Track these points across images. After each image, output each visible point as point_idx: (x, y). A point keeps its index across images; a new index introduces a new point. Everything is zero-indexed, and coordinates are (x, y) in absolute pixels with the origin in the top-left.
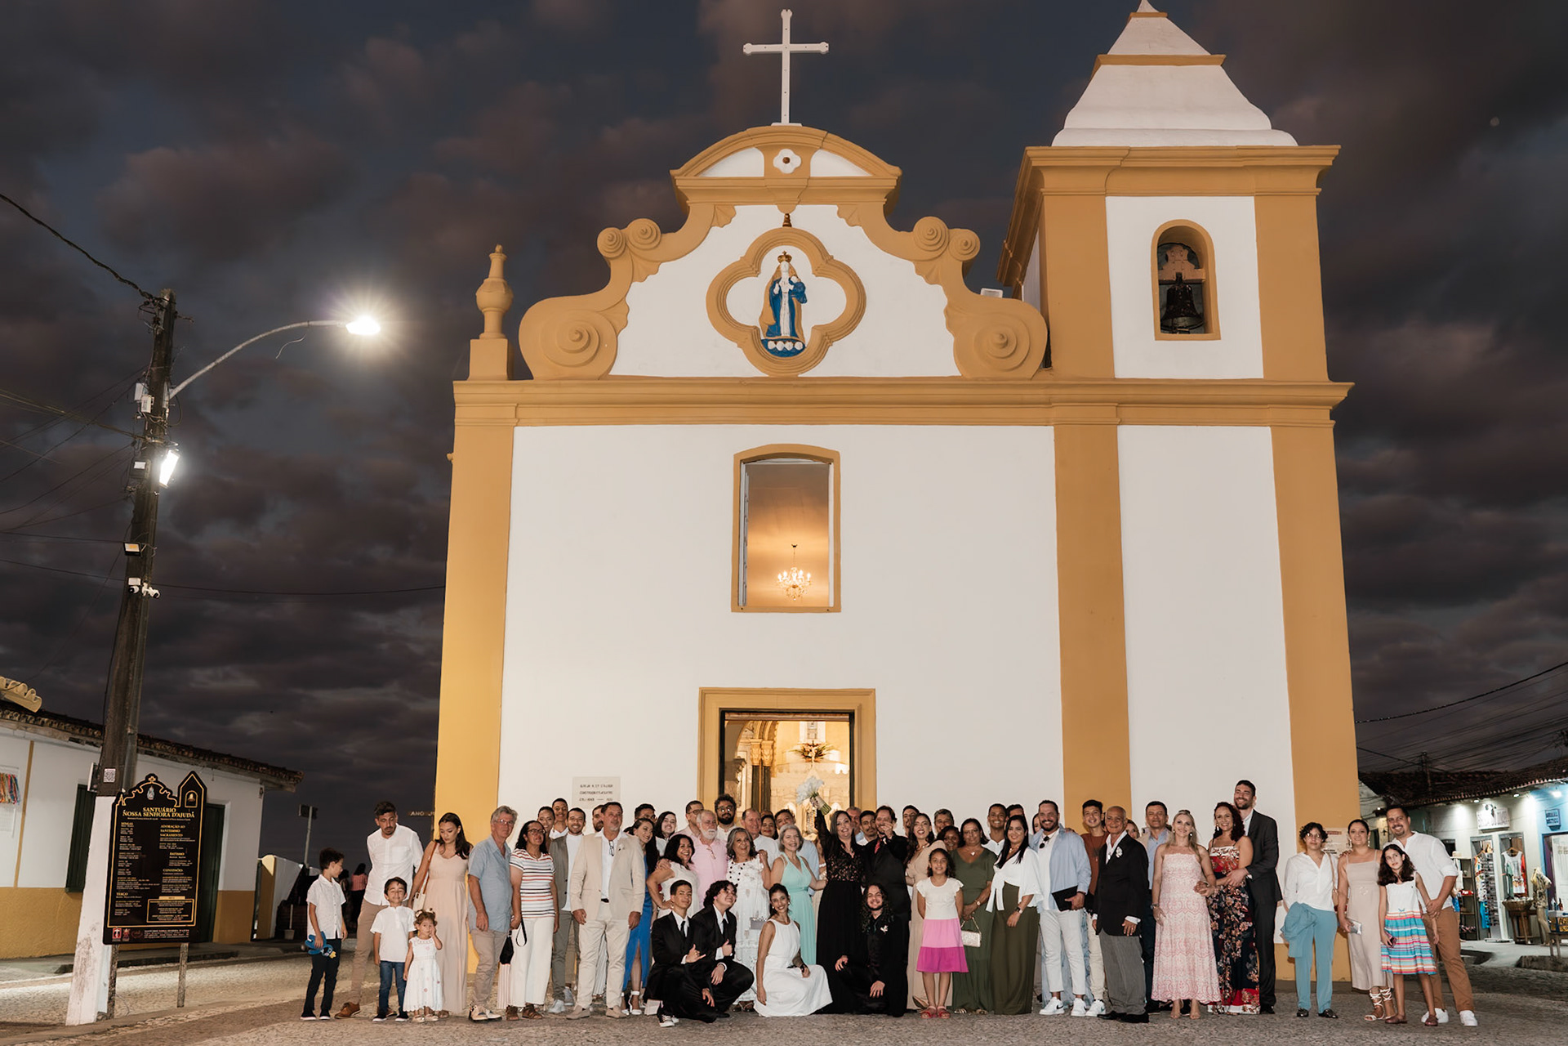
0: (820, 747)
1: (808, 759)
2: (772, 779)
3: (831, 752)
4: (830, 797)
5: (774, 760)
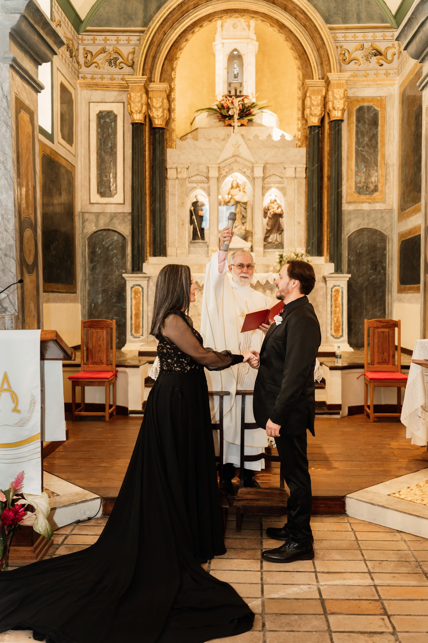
1: (227, 122)
2: (169, 151)
3: (264, 110)
4: (264, 179)
5: (171, 120)
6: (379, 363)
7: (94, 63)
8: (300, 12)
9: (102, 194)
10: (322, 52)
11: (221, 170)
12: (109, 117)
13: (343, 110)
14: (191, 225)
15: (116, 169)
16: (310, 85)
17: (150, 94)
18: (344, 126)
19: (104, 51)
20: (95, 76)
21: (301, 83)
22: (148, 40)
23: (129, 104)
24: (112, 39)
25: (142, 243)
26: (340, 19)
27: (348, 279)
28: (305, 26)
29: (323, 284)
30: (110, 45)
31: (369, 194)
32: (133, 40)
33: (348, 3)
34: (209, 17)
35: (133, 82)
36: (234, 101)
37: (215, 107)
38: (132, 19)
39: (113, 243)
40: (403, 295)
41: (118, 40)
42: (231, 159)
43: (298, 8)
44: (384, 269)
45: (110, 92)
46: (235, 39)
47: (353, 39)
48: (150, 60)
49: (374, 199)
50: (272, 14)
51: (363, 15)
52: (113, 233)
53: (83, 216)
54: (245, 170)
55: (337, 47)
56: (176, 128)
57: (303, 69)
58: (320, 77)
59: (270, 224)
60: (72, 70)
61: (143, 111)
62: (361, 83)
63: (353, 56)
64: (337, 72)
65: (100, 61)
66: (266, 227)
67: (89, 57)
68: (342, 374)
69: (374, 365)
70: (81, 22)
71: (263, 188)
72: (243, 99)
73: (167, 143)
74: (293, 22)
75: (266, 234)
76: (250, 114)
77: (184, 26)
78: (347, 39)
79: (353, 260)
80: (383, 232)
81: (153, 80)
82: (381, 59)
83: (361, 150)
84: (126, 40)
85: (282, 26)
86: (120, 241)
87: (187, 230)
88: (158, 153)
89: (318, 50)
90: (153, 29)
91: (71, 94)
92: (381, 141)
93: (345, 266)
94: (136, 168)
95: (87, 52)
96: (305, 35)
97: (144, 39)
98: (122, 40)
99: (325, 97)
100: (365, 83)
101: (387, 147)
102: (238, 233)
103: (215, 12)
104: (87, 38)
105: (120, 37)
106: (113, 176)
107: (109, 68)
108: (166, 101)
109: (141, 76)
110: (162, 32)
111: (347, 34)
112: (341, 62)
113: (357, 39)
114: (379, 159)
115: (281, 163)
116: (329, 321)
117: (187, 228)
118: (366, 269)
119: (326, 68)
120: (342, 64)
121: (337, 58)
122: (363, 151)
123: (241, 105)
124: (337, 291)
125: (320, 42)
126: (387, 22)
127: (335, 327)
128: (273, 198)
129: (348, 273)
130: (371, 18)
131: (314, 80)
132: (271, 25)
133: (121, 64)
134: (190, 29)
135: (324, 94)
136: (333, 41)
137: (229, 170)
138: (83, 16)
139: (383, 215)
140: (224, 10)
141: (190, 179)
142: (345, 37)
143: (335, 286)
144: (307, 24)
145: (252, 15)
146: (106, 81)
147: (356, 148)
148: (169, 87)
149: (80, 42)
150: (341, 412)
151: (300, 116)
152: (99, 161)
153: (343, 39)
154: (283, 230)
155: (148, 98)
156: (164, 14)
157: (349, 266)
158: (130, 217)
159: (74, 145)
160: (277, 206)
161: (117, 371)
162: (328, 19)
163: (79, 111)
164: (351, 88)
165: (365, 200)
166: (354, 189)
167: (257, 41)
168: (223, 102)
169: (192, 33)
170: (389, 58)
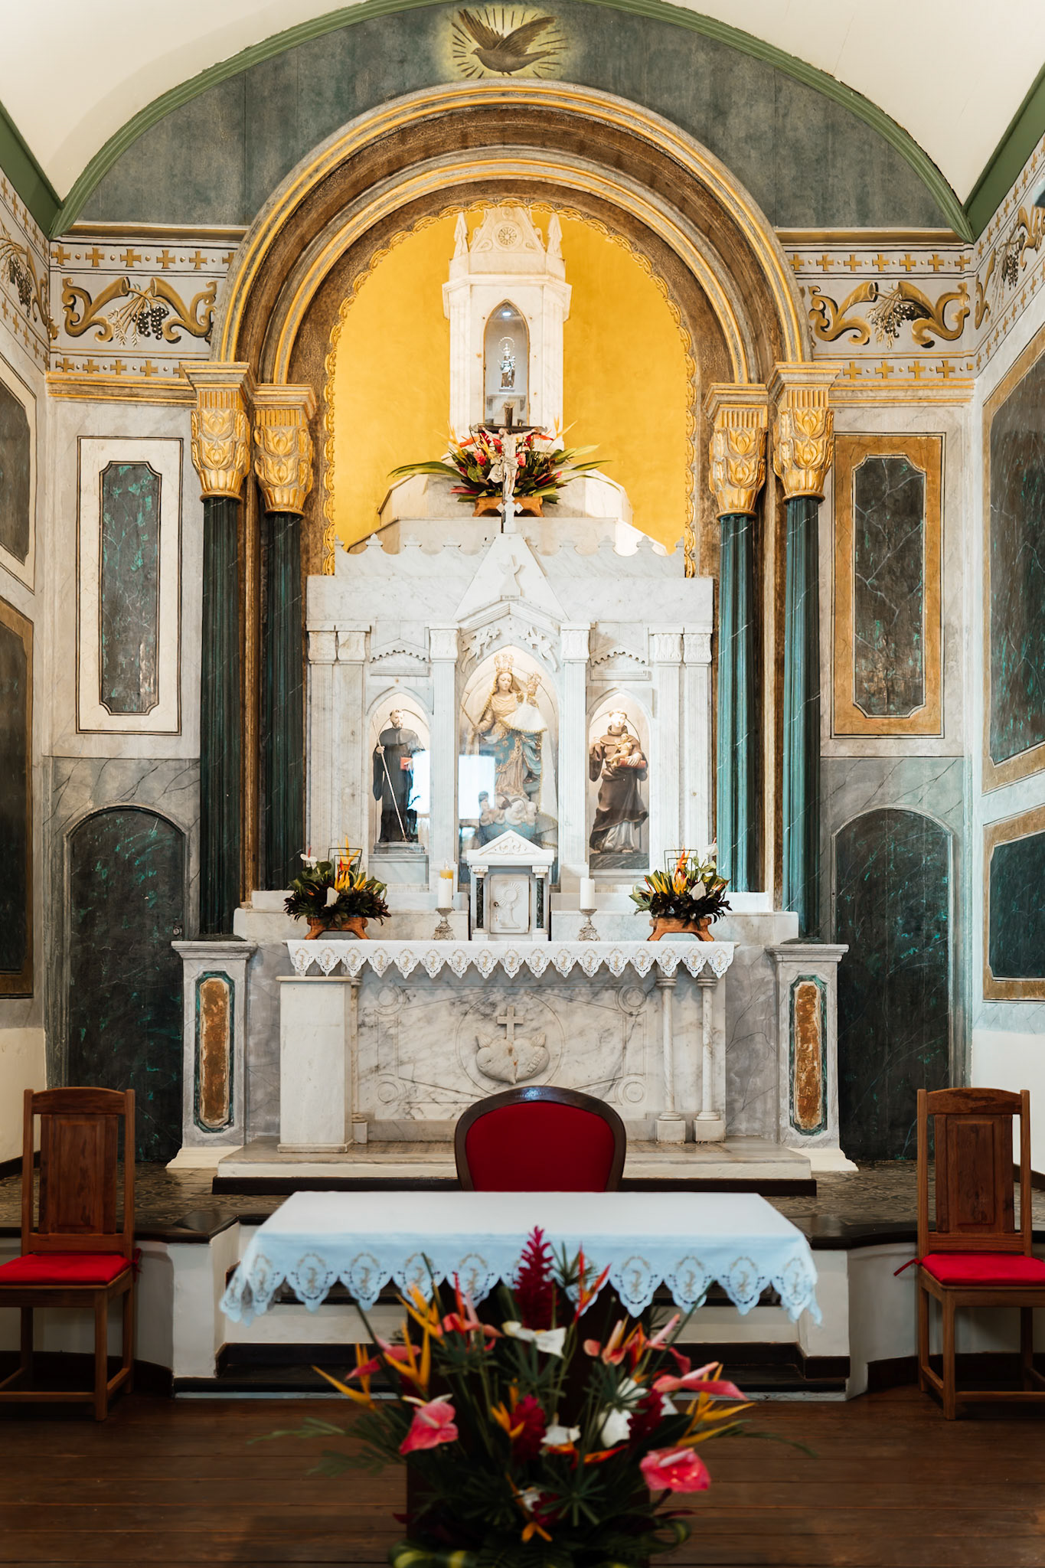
0: (542, 448)
1: (485, 502)
2: (313, 582)
3: (588, 473)
4: (592, 664)
5: (322, 492)
6: (962, 1226)
7: (95, 323)
8: (697, 192)
9: (112, 704)
10: (758, 303)
11: (466, 638)
12: (137, 480)
13: (822, 469)
14: (377, 799)
15: (157, 634)
16: (726, 398)
17: (260, 417)
18: (825, 513)
19: (124, 290)
20: (96, 361)
21: (698, 395)
22: (253, 259)
23: (196, 442)
24: (149, 255)
25: (230, 847)
26: (810, 213)
27: (839, 958)
28: (708, 231)
29: (765, 973)
30: (142, 273)
31: (898, 710)
32: (209, 261)
33: (834, 166)
34: (433, 202)
35: (209, 378)
36: (503, 441)
37: (451, 462)
38: (207, 201)
39: (144, 849)
40: (1004, 1006)
41: (164, 261)
42: (494, 608)
43: (689, 180)
44: (942, 927)
45: (140, 408)
46: (505, 273)
47: (847, 269)
48: (258, 318)
49: (913, 724)
50: (613, 197)
51: (876, 202)
52: (149, 818)
53: (56, 769)
54: (536, 639)
55: (802, 291)
56: (335, 516)
57: (701, 355)
58: (753, 375)
59: (607, 795)
60: (27, 339)
61: (238, 464)
62: (871, 394)
63: (848, 317)
64: (803, 360)
65: (114, 320)
66: (596, 804)
67: (80, 307)
68: (849, 1260)
69: (947, 1232)
70: (57, 204)
71: (589, 691)
72: (529, 438)
73: (308, 559)
74: (675, 219)
75: (595, 826)
76: (550, 482)
77: (358, 224)
78: (831, 269)
79: (853, 901)
80: (937, 821)
81: (268, 376)
82: (929, 328)
83: (872, 585)
84: (191, 260)
85: (642, 232)
86: (168, 843)
87: (366, 812)
88: (282, 586)
89: (745, 301)
90: (269, 230)
91: (22, 410)
92: (931, 561)
93: (829, 919)
94: (217, 628)
95: (74, 293)
96: (709, 256)
97: (243, 257)
98: (177, 260)
99: (767, 435)
100: (884, 394)
101: (946, 577)
102: (519, 822)
103: (449, 189)
104: (77, 252)
105: (172, 252)
106: (147, 653)
107: (141, 338)
108: (305, 437)
109: (231, 362)
110: (293, 240)
111: (831, 256)
112: (813, 333)
113: (858, 269)
114: (925, 610)
115: (641, 621)
116: (785, 1083)
117: (366, 807)
118: (891, 927)
119: (769, 350)
120: (817, 339)
121: (803, 321)
122: (878, 589)
123: (523, 456)
124: (809, 993)
125: (750, 276)
126: (944, 224)
127: (801, 1099)
128: (617, 721)
129: (839, 940)
130: (897, 214)
131: (737, 383)
132: (610, 228)
133: (175, 329)
134: (375, 235)
135: (763, 423)
136: (790, 273)
137: (488, 639)
138: (62, 191)
139: (939, 771)
140: (474, 183)
141: (377, 664)
142: (824, 263)
143: (801, 979)
144: (717, 224)
145: (555, 200)
146: (129, 377)
147: (857, 579)
148: (314, 398)
149: (53, 262)
150: (847, 1381)
151: (696, 487)
152: (106, 607)
153: (820, 269)
154: (645, 815)
155: (252, 429)
156: (301, 185)
157: (841, 920)
158: (195, 774)
159: (29, 558)
160: (629, 745)
161: (138, 1253)
162: (775, 212)
163: (49, 461)
164: (841, 409)
165: (885, 730)
166: (853, 700)
167: (567, 281)
168: (471, 449)
169: (383, 247)
170: (952, 324)
